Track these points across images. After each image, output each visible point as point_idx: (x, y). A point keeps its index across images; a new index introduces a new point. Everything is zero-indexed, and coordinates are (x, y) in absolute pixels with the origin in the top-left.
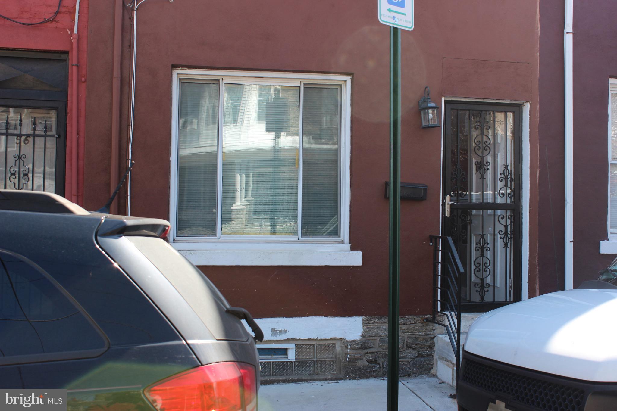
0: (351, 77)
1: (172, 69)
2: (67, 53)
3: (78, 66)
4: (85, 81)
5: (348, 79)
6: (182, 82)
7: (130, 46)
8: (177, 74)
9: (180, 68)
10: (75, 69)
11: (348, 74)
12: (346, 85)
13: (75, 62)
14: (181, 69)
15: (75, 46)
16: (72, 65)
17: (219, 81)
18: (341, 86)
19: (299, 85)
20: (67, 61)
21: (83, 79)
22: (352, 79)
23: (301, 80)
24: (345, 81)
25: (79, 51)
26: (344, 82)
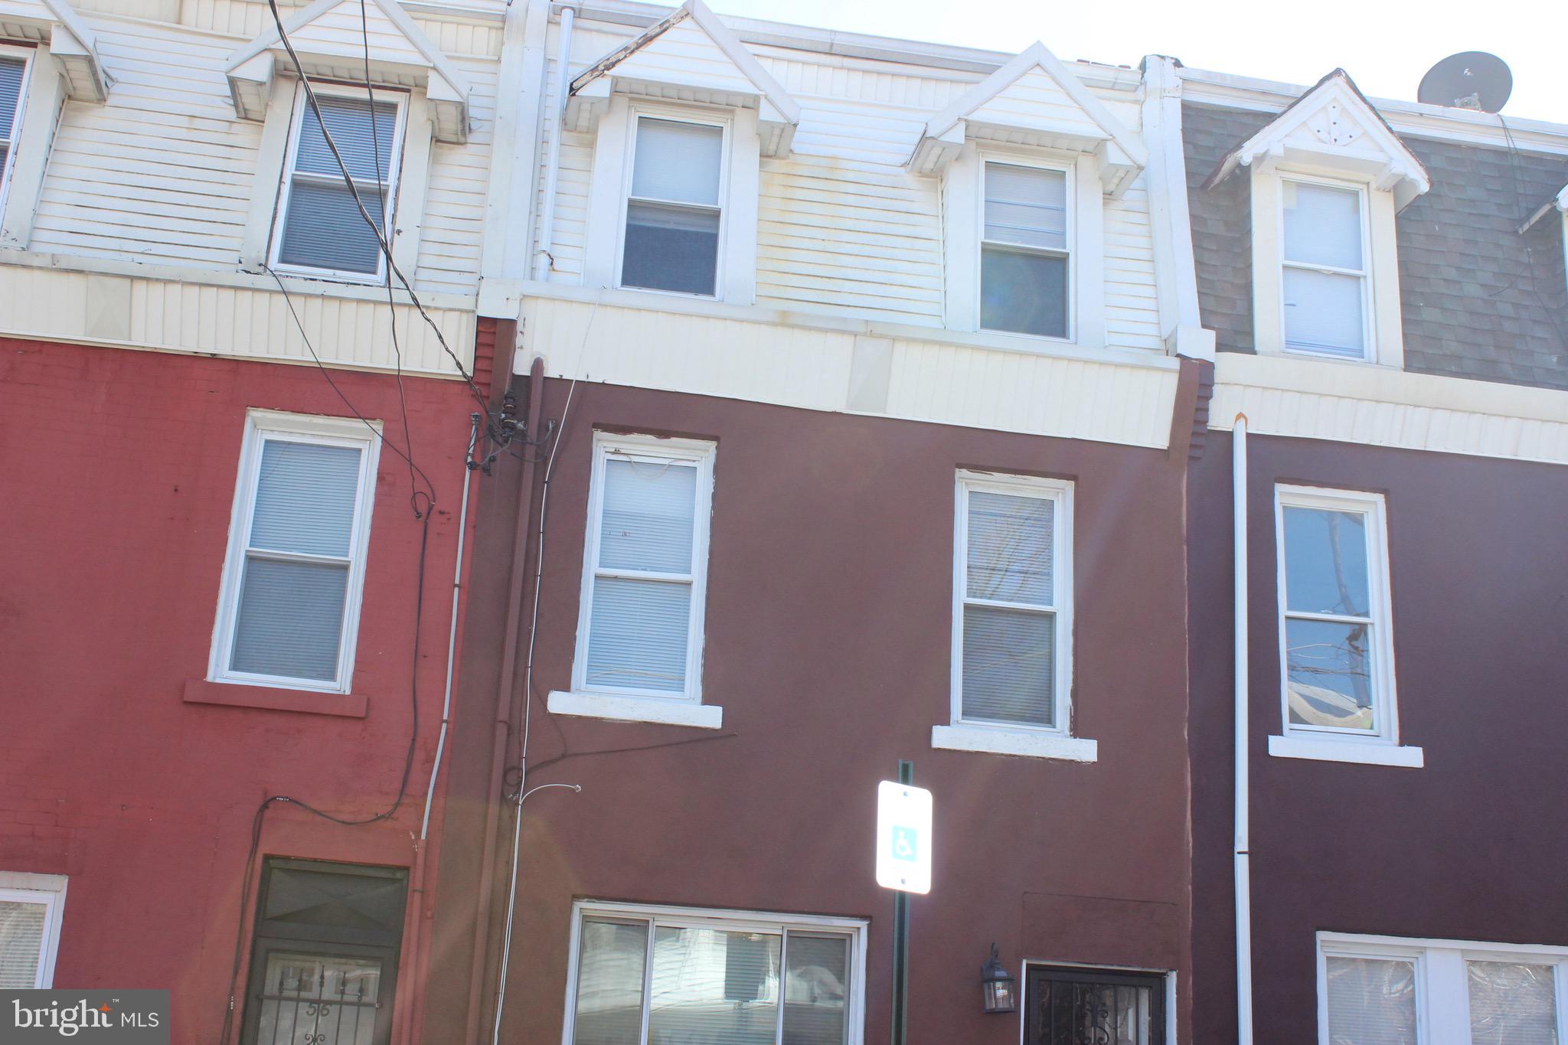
0: (867, 923)
1: (572, 901)
2: (407, 869)
3: (422, 892)
4: (432, 917)
5: (863, 925)
6: (586, 920)
7: (508, 863)
8: (581, 909)
9: (586, 900)
10: (417, 897)
11: (863, 917)
12: (859, 935)
13: (418, 886)
14: (588, 902)
15: (420, 860)
16: (414, 891)
17: (648, 921)
18: (851, 935)
19: (780, 933)
20: (405, 882)
21: (429, 914)
22: (870, 927)
23: (784, 925)
24: (859, 928)
25: (426, 866)
26: (855, 929)
